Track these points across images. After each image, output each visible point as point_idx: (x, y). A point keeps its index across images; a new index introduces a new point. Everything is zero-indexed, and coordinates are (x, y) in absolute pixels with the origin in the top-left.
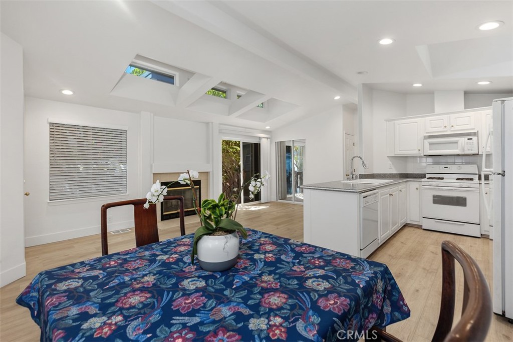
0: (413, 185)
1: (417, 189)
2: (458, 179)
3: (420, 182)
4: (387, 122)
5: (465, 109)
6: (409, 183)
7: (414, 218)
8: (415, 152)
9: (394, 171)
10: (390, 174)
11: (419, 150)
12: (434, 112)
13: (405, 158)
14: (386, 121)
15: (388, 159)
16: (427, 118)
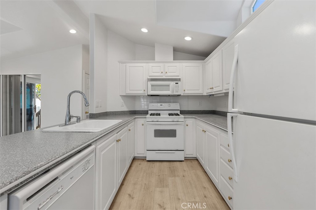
0: (140, 121)
1: (143, 125)
2: (170, 115)
3: (145, 119)
4: (120, 64)
5: (174, 60)
6: (137, 119)
7: (140, 152)
8: (141, 92)
9: (125, 109)
10: (122, 111)
11: (144, 91)
12: (155, 60)
13: (134, 98)
14: (119, 62)
15: (120, 97)
16: (150, 64)
